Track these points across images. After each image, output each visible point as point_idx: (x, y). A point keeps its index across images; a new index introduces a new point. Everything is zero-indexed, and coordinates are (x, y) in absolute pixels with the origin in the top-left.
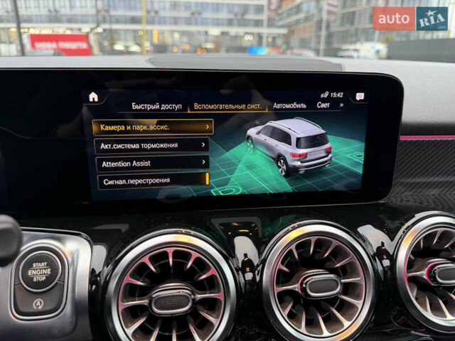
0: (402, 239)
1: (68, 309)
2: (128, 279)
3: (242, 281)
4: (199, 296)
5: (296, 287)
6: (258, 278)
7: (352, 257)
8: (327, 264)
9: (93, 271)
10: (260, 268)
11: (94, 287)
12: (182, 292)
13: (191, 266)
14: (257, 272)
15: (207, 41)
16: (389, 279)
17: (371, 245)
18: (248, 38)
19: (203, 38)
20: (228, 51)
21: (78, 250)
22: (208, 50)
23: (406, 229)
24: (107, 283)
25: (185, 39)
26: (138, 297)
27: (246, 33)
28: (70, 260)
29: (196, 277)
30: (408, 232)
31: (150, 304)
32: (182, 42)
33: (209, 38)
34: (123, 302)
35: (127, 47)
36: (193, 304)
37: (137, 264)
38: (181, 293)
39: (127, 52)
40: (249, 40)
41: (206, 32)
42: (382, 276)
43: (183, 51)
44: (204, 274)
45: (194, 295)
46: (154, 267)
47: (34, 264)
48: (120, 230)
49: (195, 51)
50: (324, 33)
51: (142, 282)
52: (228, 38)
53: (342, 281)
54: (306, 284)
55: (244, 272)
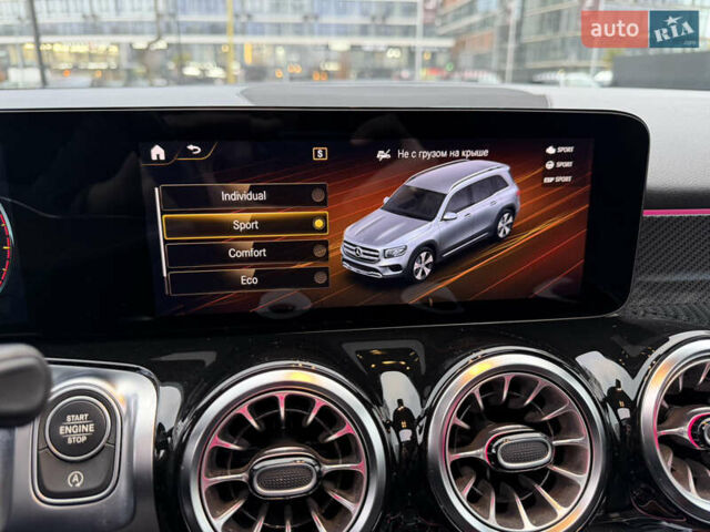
0: (649, 375)
1: (123, 486)
2: (217, 441)
3: (395, 443)
4: (327, 468)
5: (480, 453)
6: (420, 438)
7: (569, 405)
8: (529, 416)
9: (160, 428)
10: (423, 422)
11: (162, 452)
12: (299, 461)
13: (314, 420)
14: (418, 428)
15: (328, 60)
16: (628, 440)
17: (599, 385)
18: (393, 54)
19: (321, 54)
20: (361, 75)
21: (136, 395)
22: (330, 75)
23: (656, 360)
24: (183, 446)
25: (294, 58)
26: (232, 468)
27: (390, 47)
28: (124, 410)
29: (321, 437)
30: (658, 364)
31: (251, 480)
32: (289, 62)
33: (332, 56)
34: (207, 476)
35: (203, 71)
36: (318, 479)
37: (230, 416)
38: (298, 463)
39: (204, 80)
40: (393, 58)
41: (327, 47)
42: (618, 435)
43: (292, 78)
44: (334, 432)
45: (320, 466)
46: (256, 421)
47: (69, 418)
48: (203, 362)
49: (310, 77)
50: (511, 45)
51: (237, 445)
52: (360, 55)
53: (554, 443)
54: (497, 448)
55: (398, 429)
